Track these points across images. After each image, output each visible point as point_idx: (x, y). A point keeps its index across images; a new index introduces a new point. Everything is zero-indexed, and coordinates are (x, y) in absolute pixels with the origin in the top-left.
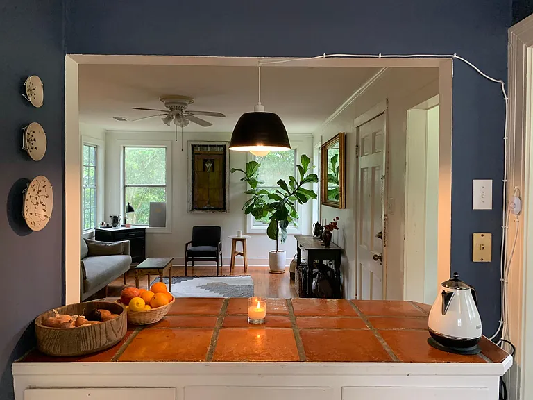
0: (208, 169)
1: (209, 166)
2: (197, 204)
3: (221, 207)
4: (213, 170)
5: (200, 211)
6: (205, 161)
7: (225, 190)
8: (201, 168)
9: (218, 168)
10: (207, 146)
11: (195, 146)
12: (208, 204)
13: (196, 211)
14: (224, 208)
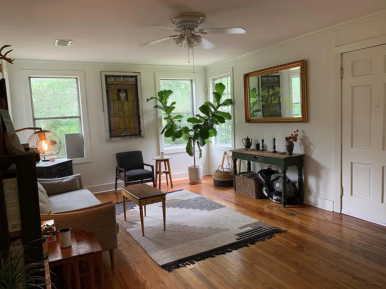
0: (123, 99)
1: (123, 95)
2: (114, 133)
3: (137, 133)
4: (127, 100)
5: (119, 139)
6: (119, 91)
7: (139, 117)
8: (115, 97)
9: (131, 97)
10: (119, 76)
11: (108, 76)
12: (125, 131)
13: (115, 139)
14: (140, 135)
